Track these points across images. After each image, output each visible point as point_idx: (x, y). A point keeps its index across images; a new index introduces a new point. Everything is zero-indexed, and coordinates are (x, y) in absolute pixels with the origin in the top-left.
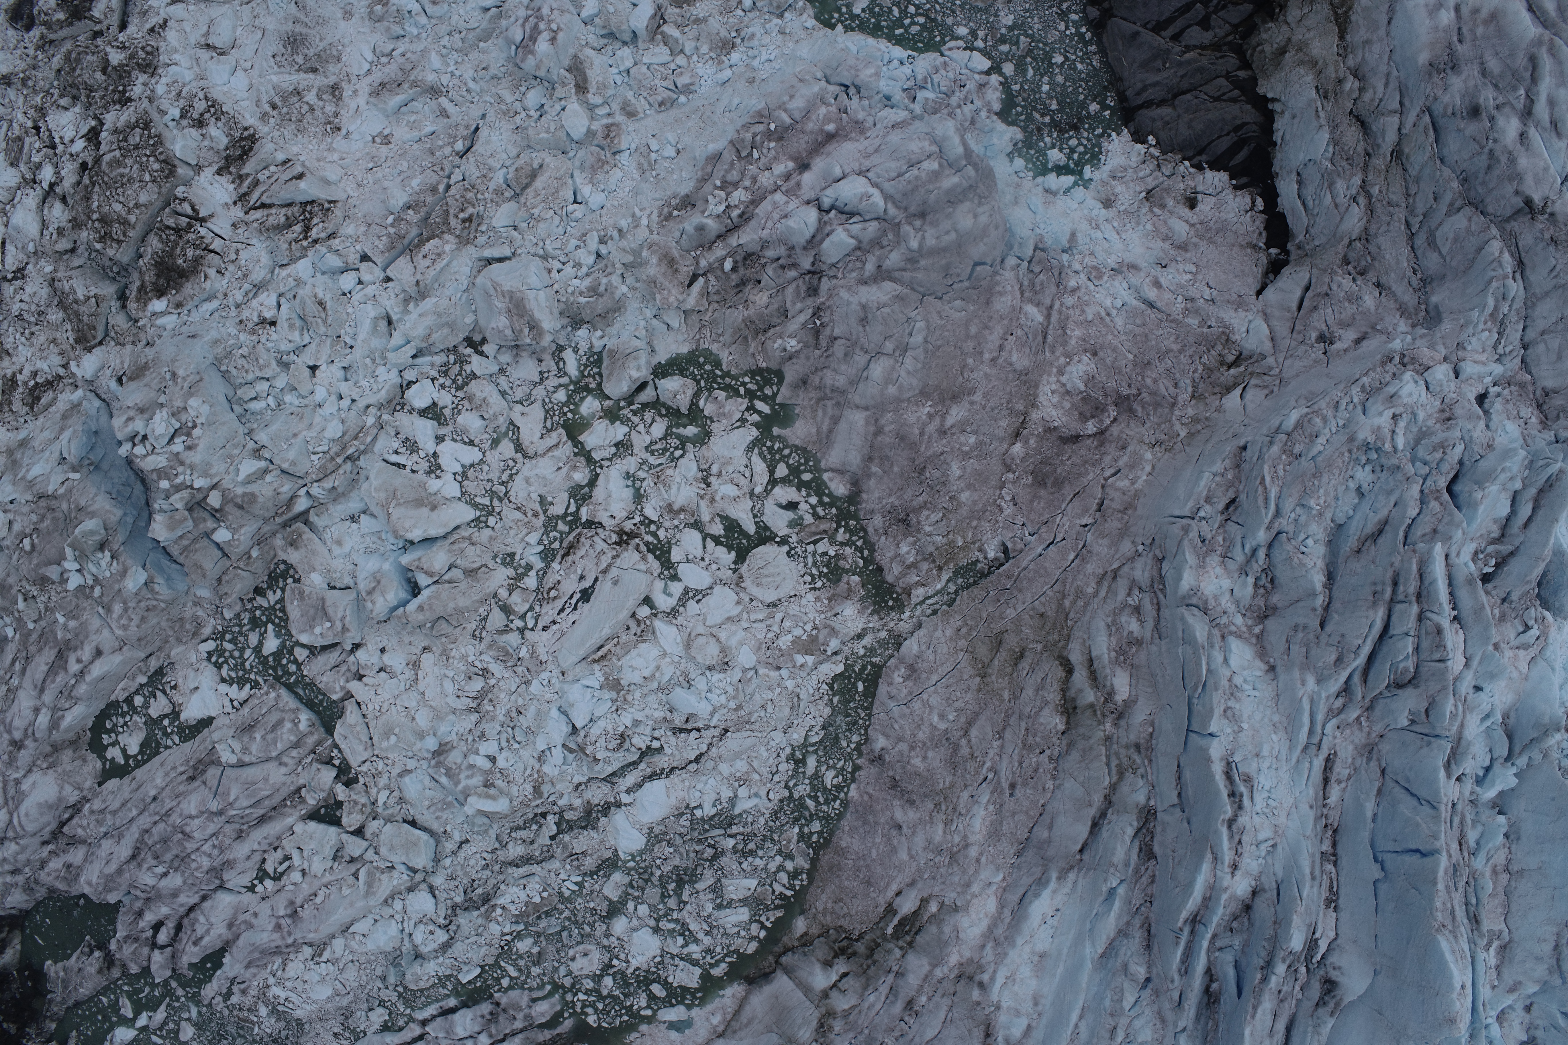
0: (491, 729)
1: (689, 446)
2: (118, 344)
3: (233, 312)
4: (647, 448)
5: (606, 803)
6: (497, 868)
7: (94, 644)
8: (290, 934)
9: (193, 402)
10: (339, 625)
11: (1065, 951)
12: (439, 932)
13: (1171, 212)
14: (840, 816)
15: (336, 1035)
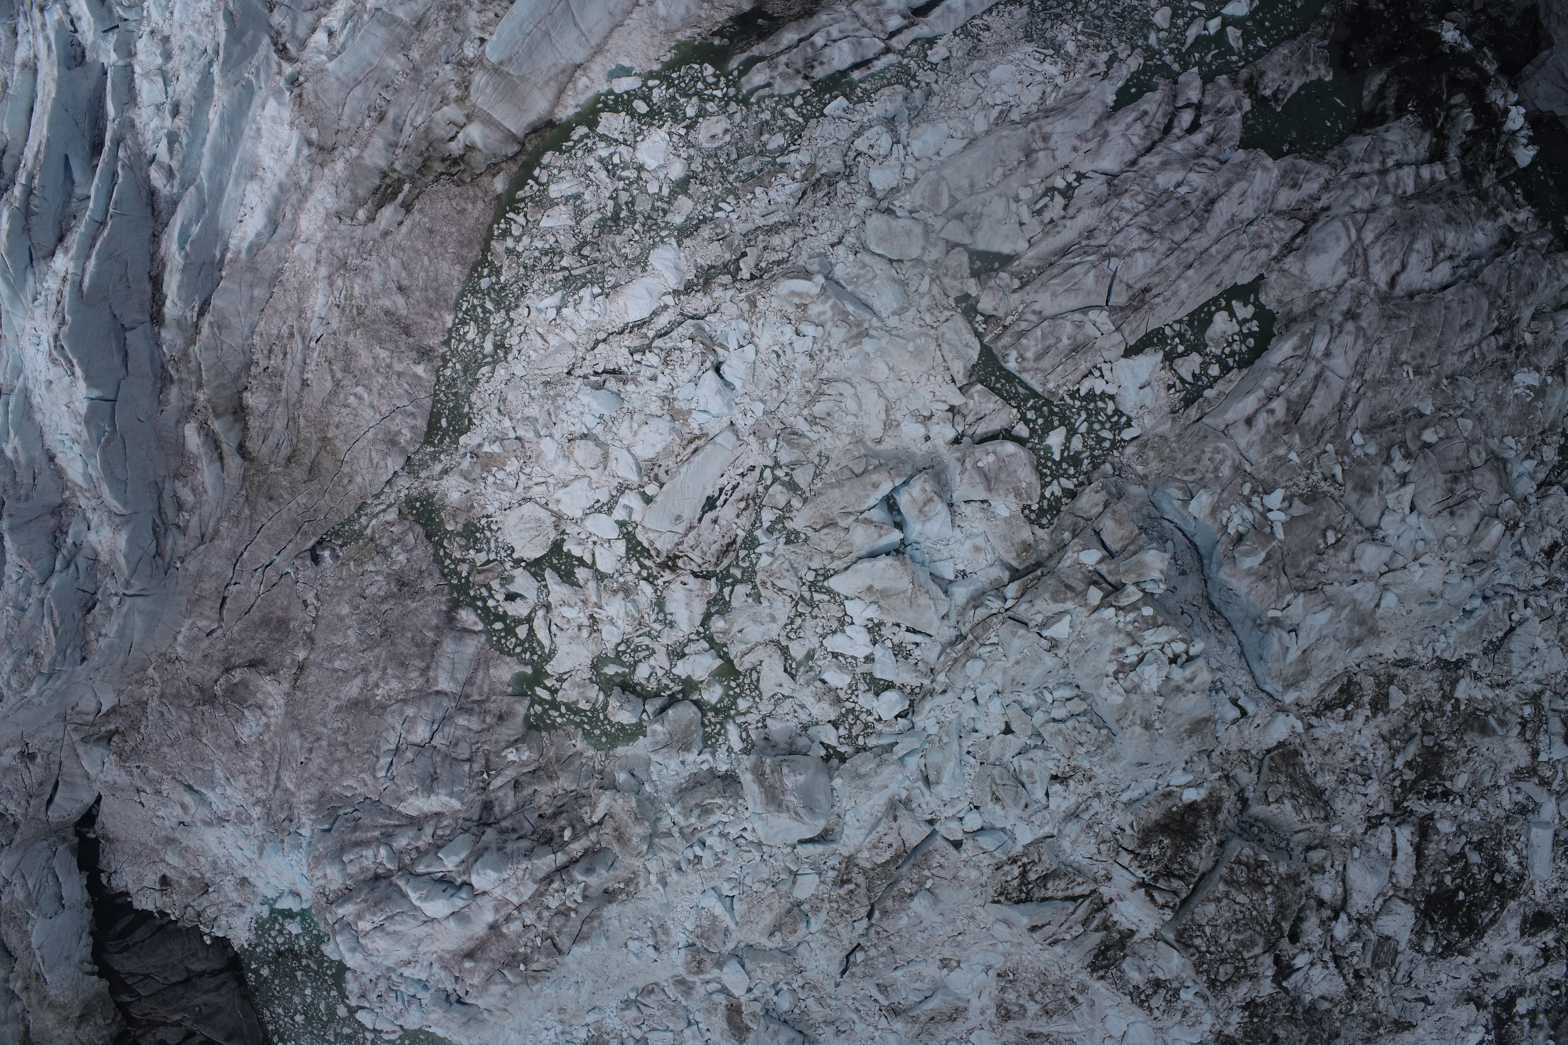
0: (803, 363)
1: (612, 655)
2: (1247, 752)
3: (1102, 789)
4: (654, 652)
5: (688, 294)
6: (803, 220)
7: (1254, 431)
8: (1033, 133)
9: (1118, 699)
10: (968, 465)
11: (231, 184)
12: (863, 148)
13: (184, 873)
14: (462, 295)
15: (988, 29)
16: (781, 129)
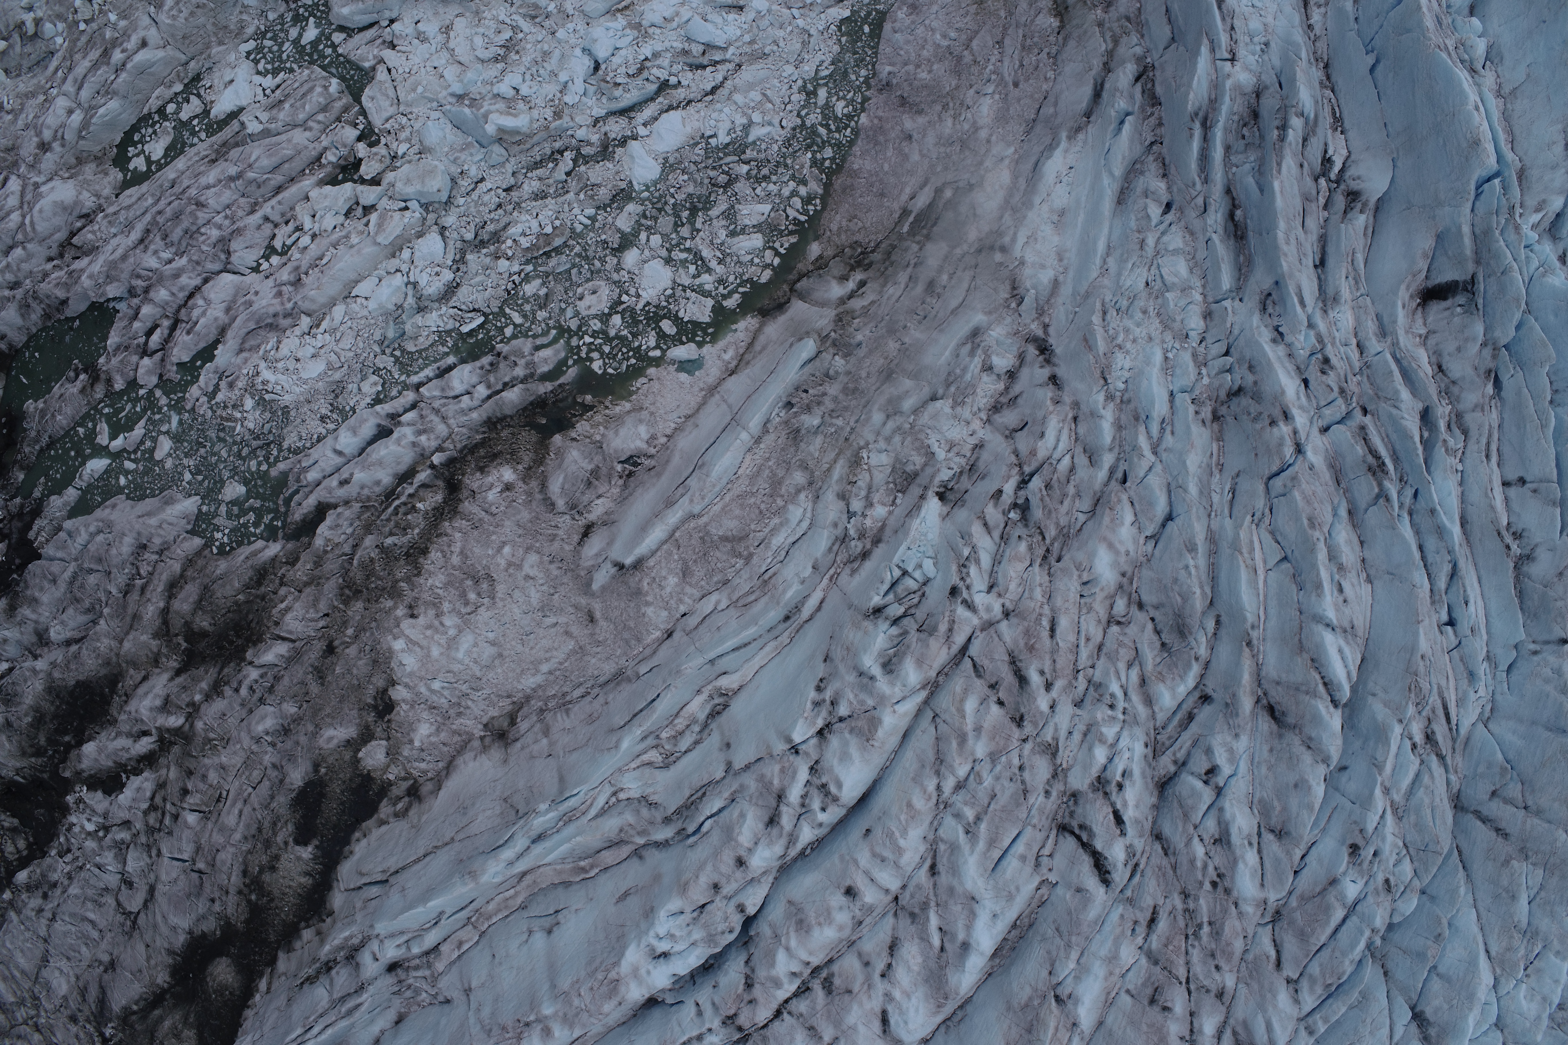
5: (623, 136)
7: (141, 35)
8: (289, 300)
11: (1083, 199)
12: (445, 272)
14: (852, 143)
15: (323, 419)
16: (527, 301)
